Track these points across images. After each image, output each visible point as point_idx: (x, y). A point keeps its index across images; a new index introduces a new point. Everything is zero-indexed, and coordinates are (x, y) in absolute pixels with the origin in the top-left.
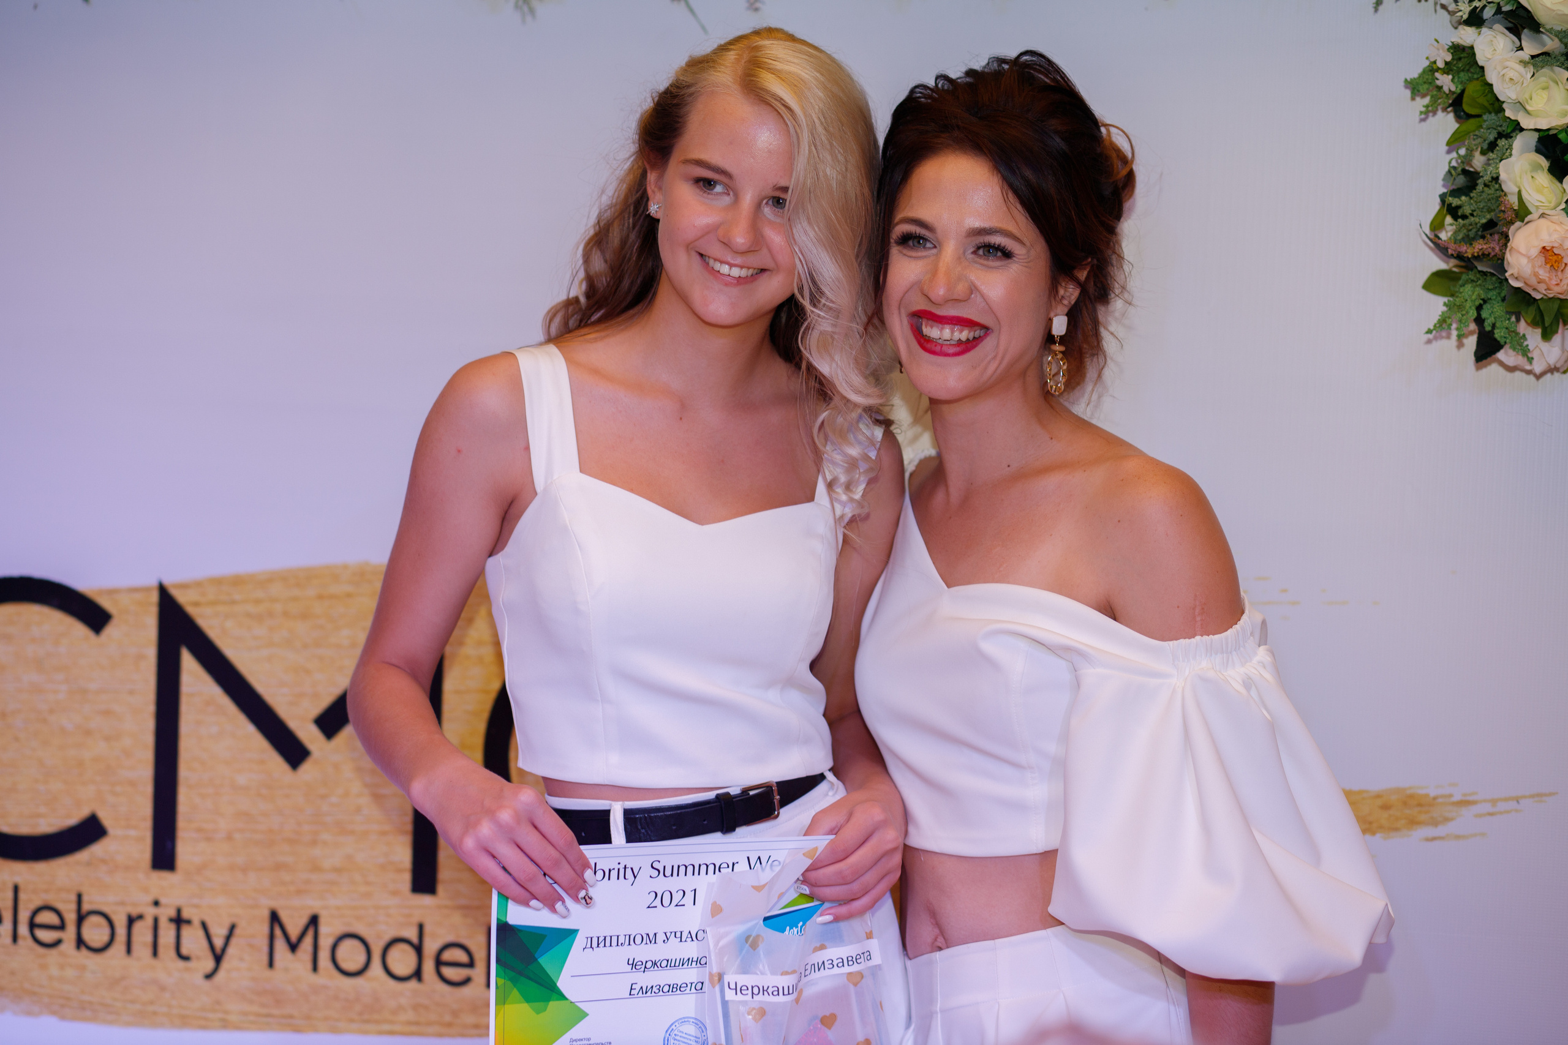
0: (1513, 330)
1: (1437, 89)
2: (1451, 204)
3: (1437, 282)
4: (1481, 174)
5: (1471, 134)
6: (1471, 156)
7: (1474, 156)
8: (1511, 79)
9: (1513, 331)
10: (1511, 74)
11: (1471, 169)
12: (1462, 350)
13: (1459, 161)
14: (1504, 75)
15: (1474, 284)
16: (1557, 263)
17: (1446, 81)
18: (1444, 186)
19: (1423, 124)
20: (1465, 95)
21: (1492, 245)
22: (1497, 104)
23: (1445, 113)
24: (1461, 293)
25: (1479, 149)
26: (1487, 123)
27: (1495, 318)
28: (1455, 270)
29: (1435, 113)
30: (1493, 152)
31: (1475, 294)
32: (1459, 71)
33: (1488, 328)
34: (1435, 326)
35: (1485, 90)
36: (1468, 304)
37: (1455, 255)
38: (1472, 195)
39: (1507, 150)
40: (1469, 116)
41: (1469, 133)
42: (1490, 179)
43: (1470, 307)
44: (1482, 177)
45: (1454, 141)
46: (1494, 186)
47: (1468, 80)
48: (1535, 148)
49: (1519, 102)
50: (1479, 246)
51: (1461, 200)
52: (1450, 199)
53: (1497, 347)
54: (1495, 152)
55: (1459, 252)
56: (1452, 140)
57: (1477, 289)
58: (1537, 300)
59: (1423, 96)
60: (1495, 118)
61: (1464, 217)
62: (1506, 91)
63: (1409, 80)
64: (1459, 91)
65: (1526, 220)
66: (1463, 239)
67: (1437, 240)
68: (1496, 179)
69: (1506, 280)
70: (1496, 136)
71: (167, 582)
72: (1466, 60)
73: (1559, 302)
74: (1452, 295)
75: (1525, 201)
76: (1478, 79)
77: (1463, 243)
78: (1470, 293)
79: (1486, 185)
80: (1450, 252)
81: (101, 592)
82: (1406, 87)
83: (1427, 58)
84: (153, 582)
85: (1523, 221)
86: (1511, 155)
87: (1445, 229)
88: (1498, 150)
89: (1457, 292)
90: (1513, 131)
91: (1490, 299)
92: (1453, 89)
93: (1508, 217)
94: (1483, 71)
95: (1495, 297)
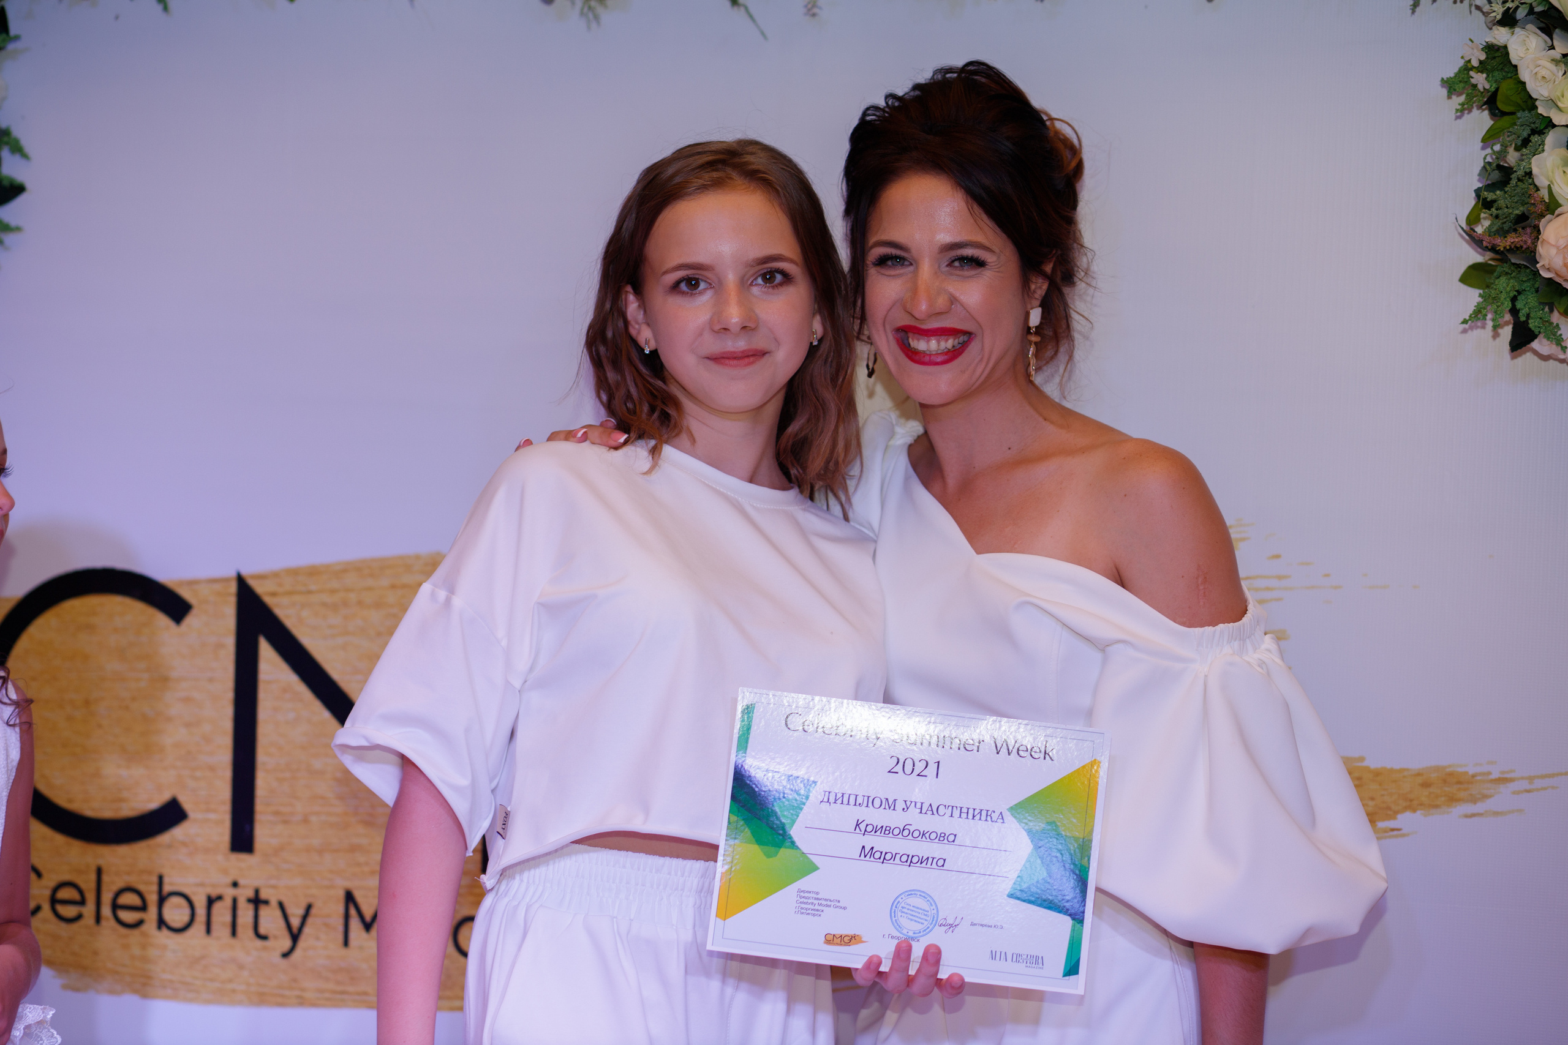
0: (1547, 319)
1: (1472, 88)
2: (1486, 198)
3: (1474, 275)
4: (1514, 169)
5: (1506, 131)
6: (1505, 152)
7: (1508, 153)
8: (1543, 77)
9: (1547, 321)
10: (1544, 72)
11: (1506, 165)
12: (1498, 340)
13: (1494, 157)
14: (1536, 73)
15: (1509, 276)
17: (1480, 80)
18: (1479, 181)
19: (1458, 121)
20: (1499, 93)
21: (1524, 238)
22: (1530, 102)
23: (1480, 111)
24: (1496, 285)
25: (1513, 145)
26: (1521, 120)
27: (1529, 308)
28: (1491, 262)
29: (1470, 111)
30: (1526, 148)
31: (1509, 286)
32: (1493, 70)
33: (1523, 319)
34: (1470, 316)
35: (1518, 88)
36: (1503, 296)
37: (1490, 247)
38: (1506, 189)
39: (1540, 145)
40: (1504, 114)
41: (1503, 130)
42: (1523, 174)
43: (1505, 299)
44: (1516, 171)
45: (1489, 138)
46: (1527, 180)
47: (1502, 79)
48: (1565, 144)
49: (1551, 99)
50: (1512, 239)
51: (1496, 195)
52: (1485, 193)
53: (1532, 336)
54: (1528, 148)
55: (1494, 244)
56: (1488, 136)
57: (1512, 281)
59: (1460, 94)
60: (1529, 115)
61: (1498, 210)
62: (1539, 89)
63: (1445, 79)
64: (1493, 89)
65: (1557, 212)
66: (1496, 231)
67: (1472, 233)
68: (1529, 174)
69: (1538, 271)
70: (1530, 133)
71: (245, 572)
72: (1500, 58)
74: (1488, 287)
75: (1555, 194)
76: (1511, 77)
77: (1497, 236)
78: (1504, 285)
79: (1519, 180)
80: (1485, 244)
81: (182, 583)
82: (1443, 86)
83: (1462, 57)
84: (233, 574)
85: (1553, 215)
86: (1543, 151)
87: (1481, 223)
88: (1531, 146)
89: (1493, 283)
90: (1546, 128)
91: (1525, 290)
92: (1487, 87)
93: (1538, 210)
94: (1517, 70)
95: (1528, 289)
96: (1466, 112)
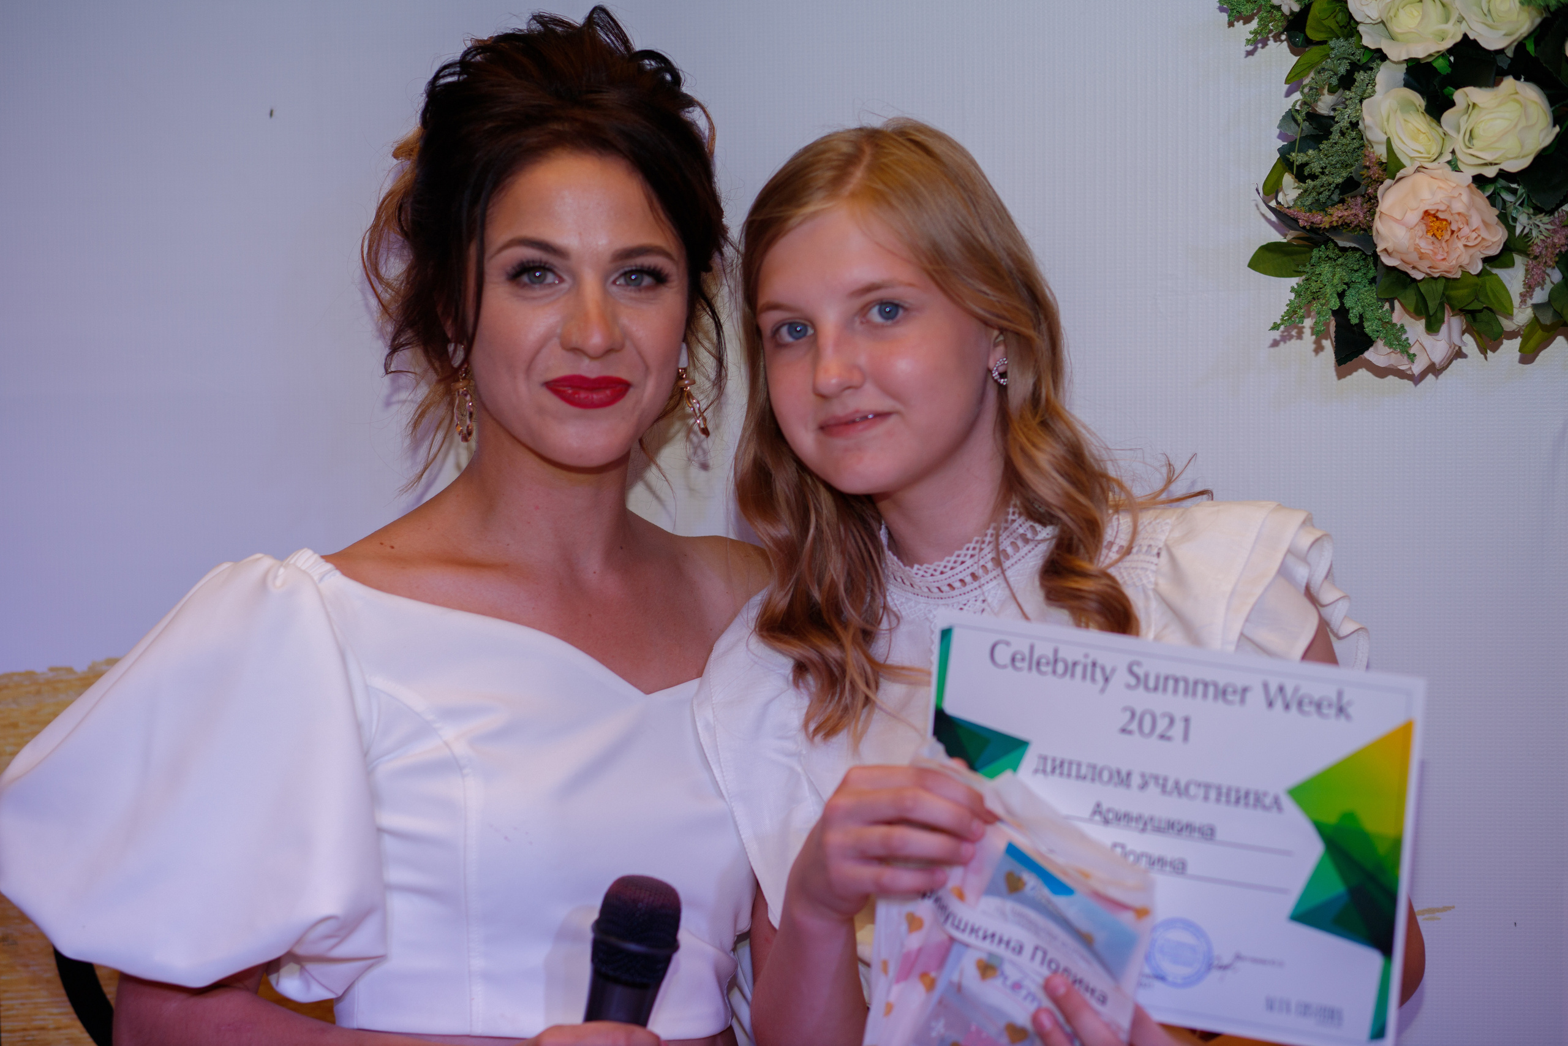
0: (1387, 320)
1: (1270, 9)
4: (1333, 119)
5: (1317, 66)
6: (1317, 95)
7: (1321, 96)
9: (1388, 322)
11: (1320, 113)
12: (1321, 352)
13: (1303, 102)
15: (1333, 263)
16: (1440, 231)
18: (1281, 137)
19: (1251, 57)
20: (1310, 15)
21: (1354, 212)
22: (1352, 28)
23: (1278, 43)
24: (1314, 273)
25: (1327, 86)
26: (1338, 51)
27: (1362, 307)
28: (1295, 243)
29: (1265, 43)
30: (1347, 89)
31: (1335, 277)
33: (1354, 321)
34: (1282, 319)
35: (1335, 9)
36: (1328, 290)
37: (1308, 228)
38: (1323, 147)
39: (1367, 85)
40: (1313, 43)
41: (1314, 65)
42: (1349, 125)
43: (1331, 294)
45: (1294, 78)
46: (1353, 134)
48: (1403, 82)
49: (1382, 22)
50: (1337, 213)
51: (1307, 155)
52: (1292, 153)
53: (1368, 343)
54: (1353, 89)
55: (1312, 223)
56: (1292, 75)
57: (1338, 270)
58: (1414, 280)
60: (1349, 45)
61: (1314, 177)
62: (1365, 9)
64: (1301, 9)
65: (1398, 175)
66: (1313, 205)
67: (1274, 205)
68: (1354, 125)
69: (1376, 257)
70: (1351, 69)
73: (1444, 281)
74: (1301, 276)
75: (1396, 151)
77: (1311, 210)
78: (1330, 275)
79: (1343, 134)
80: (1301, 223)
82: (1223, 10)
85: (1394, 179)
86: (1374, 92)
87: (1285, 192)
88: (1357, 87)
89: (1309, 272)
90: (1375, 62)
91: (1356, 282)
92: (1295, 7)
93: (1374, 174)
95: (1360, 280)
96: (1260, 45)
